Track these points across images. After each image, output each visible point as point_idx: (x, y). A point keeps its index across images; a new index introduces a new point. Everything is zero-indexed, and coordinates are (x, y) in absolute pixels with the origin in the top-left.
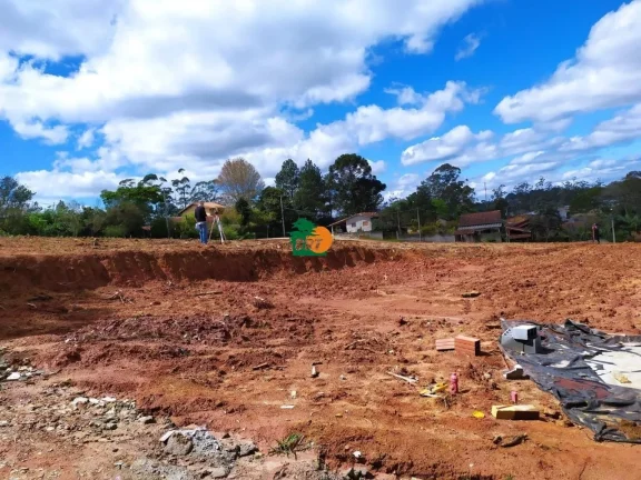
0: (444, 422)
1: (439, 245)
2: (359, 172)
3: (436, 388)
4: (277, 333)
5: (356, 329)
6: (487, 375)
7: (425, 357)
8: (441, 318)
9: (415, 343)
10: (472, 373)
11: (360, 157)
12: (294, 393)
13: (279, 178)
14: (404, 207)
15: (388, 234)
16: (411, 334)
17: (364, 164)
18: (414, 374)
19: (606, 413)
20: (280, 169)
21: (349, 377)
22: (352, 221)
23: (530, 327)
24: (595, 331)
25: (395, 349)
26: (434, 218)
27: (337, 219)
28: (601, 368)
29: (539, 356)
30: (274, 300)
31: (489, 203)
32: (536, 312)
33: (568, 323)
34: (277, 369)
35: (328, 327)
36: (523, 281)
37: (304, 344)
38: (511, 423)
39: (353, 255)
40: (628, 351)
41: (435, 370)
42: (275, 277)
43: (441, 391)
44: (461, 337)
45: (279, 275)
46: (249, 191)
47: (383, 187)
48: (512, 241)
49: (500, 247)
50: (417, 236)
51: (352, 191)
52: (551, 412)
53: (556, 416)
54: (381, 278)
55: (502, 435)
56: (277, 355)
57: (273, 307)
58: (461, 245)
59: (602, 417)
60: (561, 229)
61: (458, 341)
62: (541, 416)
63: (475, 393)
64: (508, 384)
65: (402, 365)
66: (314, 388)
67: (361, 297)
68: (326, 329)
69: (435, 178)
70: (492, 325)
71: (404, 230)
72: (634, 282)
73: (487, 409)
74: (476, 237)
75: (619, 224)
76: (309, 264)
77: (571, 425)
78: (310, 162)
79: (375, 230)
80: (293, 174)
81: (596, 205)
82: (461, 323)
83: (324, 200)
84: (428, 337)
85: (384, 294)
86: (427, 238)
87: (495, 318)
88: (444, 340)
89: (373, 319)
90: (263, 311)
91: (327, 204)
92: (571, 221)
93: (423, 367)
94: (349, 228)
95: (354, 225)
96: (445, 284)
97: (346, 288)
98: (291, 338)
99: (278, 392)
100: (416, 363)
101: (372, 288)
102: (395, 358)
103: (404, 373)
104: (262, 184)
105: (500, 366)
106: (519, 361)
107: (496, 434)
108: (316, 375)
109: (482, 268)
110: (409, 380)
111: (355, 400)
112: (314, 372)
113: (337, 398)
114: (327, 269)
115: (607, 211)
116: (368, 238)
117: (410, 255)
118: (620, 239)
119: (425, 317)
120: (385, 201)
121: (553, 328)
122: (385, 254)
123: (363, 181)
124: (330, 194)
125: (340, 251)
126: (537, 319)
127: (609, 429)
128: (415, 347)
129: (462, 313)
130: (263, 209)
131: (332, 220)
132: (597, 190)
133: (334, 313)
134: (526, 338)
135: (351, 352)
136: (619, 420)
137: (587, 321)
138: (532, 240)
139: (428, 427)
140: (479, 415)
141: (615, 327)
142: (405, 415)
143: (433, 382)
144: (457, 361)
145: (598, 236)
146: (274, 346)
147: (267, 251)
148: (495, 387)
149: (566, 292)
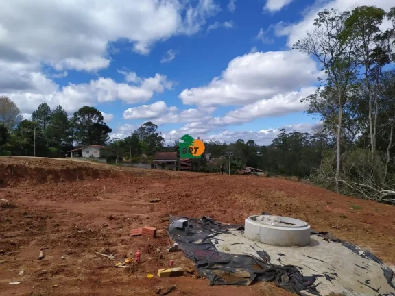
0: (128, 283)
1: (141, 170)
2: (95, 119)
3: (126, 261)
4: (15, 227)
5: (78, 223)
6: (158, 250)
7: (123, 240)
8: (136, 215)
9: (118, 232)
10: (149, 250)
11: (96, 110)
12: (22, 272)
13: (35, 115)
14: (123, 144)
15: (111, 160)
16: (116, 226)
17: (99, 114)
18: (114, 252)
19: (217, 269)
20: (37, 109)
21: (68, 257)
22: (87, 150)
23: (185, 220)
24: (216, 222)
25: (104, 236)
26: (140, 153)
27: (76, 147)
28: (217, 243)
29: (188, 237)
30: (18, 202)
31: (171, 147)
32: (189, 211)
33: (204, 218)
34: (11, 254)
35: (57, 222)
36: (184, 193)
37: (36, 235)
38: (168, 280)
39: (84, 172)
40: (230, 233)
41: (128, 249)
42: (21, 185)
43: (129, 263)
44: (147, 227)
45: (25, 184)
46: (9, 121)
47: (110, 130)
48: (181, 170)
49: (174, 173)
50: (128, 163)
51: (89, 130)
52: (190, 271)
53: (192, 273)
54: (101, 189)
55: (162, 288)
56: (13, 244)
57: (16, 207)
58: (153, 170)
59: (215, 271)
60: (206, 165)
61: (144, 230)
62: (185, 273)
63: (150, 262)
64: (169, 255)
65: (107, 247)
66: (39, 267)
67: (86, 201)
68: (56, 224)
69: (142, 129)
70: (165, 220)
71: (121, 159)
72: (237, 196)
73: (155, 272)
74: (163, 166)
75: (232, 165)
76: (50, 177)
77: (199, 277)
78: (60, 108)
79: (102, 157)
80: (46, 114)
81: (223, 154)
82: (148, 218)
83: (68, 134)
84: (126, 228)
85: (102, 199)
86: (134, 165)
87: (167, 215)
88: (136, 229)
89: (92, 216)
90: (7, 210)
91: (70, 136)
92: (211, 161)
93: (120, 248)
94: (84, 154)
95: (88, 152)
96: (142, 193)
97: (75, 195)
98: (27, 230)
99: (8, 273)
100: (116, 245)
101: (94, 195)
102: (102, 242)
103: (107, 252)
104: (21, 117)
105: (166, 244)
106: (177, 241)
107: (158, 287)
108: (43, 257)
109: (163, 185)
110: (110, 257)
111: (70, 274)
112: (41, 255)
113: (56, 273)
114: (63, 181)
115: (227, 157)
116: (97, 161)
117: (122, 174)
118: (232, 173)
119: (126, 215)
120: (111, 139)
121: (196, 221)
122: (107, 173)
123: (97, 125)
124: (73, 131)
125: (75, 170)
126: (189, 216)
127: (217, 278)
128: (117, 234)
129: (149, 212)
130: (19, 135)
131: (72, 148)
132: (224, 146)
133: (64, 212)
134: (181, 227)
135: (72, 240)
136: (223, 272)
137: (213, 217)
138: (192, 170)
139: (118, 288)
140: (150, 276)
141: (226, 220)
142: (103, 281)
143: (125, 257)
144: (141, 243)
145: (223, 171)
146: (11, 237)
147: (17, 166)
148: (161, 257)
149: (205, 200)
